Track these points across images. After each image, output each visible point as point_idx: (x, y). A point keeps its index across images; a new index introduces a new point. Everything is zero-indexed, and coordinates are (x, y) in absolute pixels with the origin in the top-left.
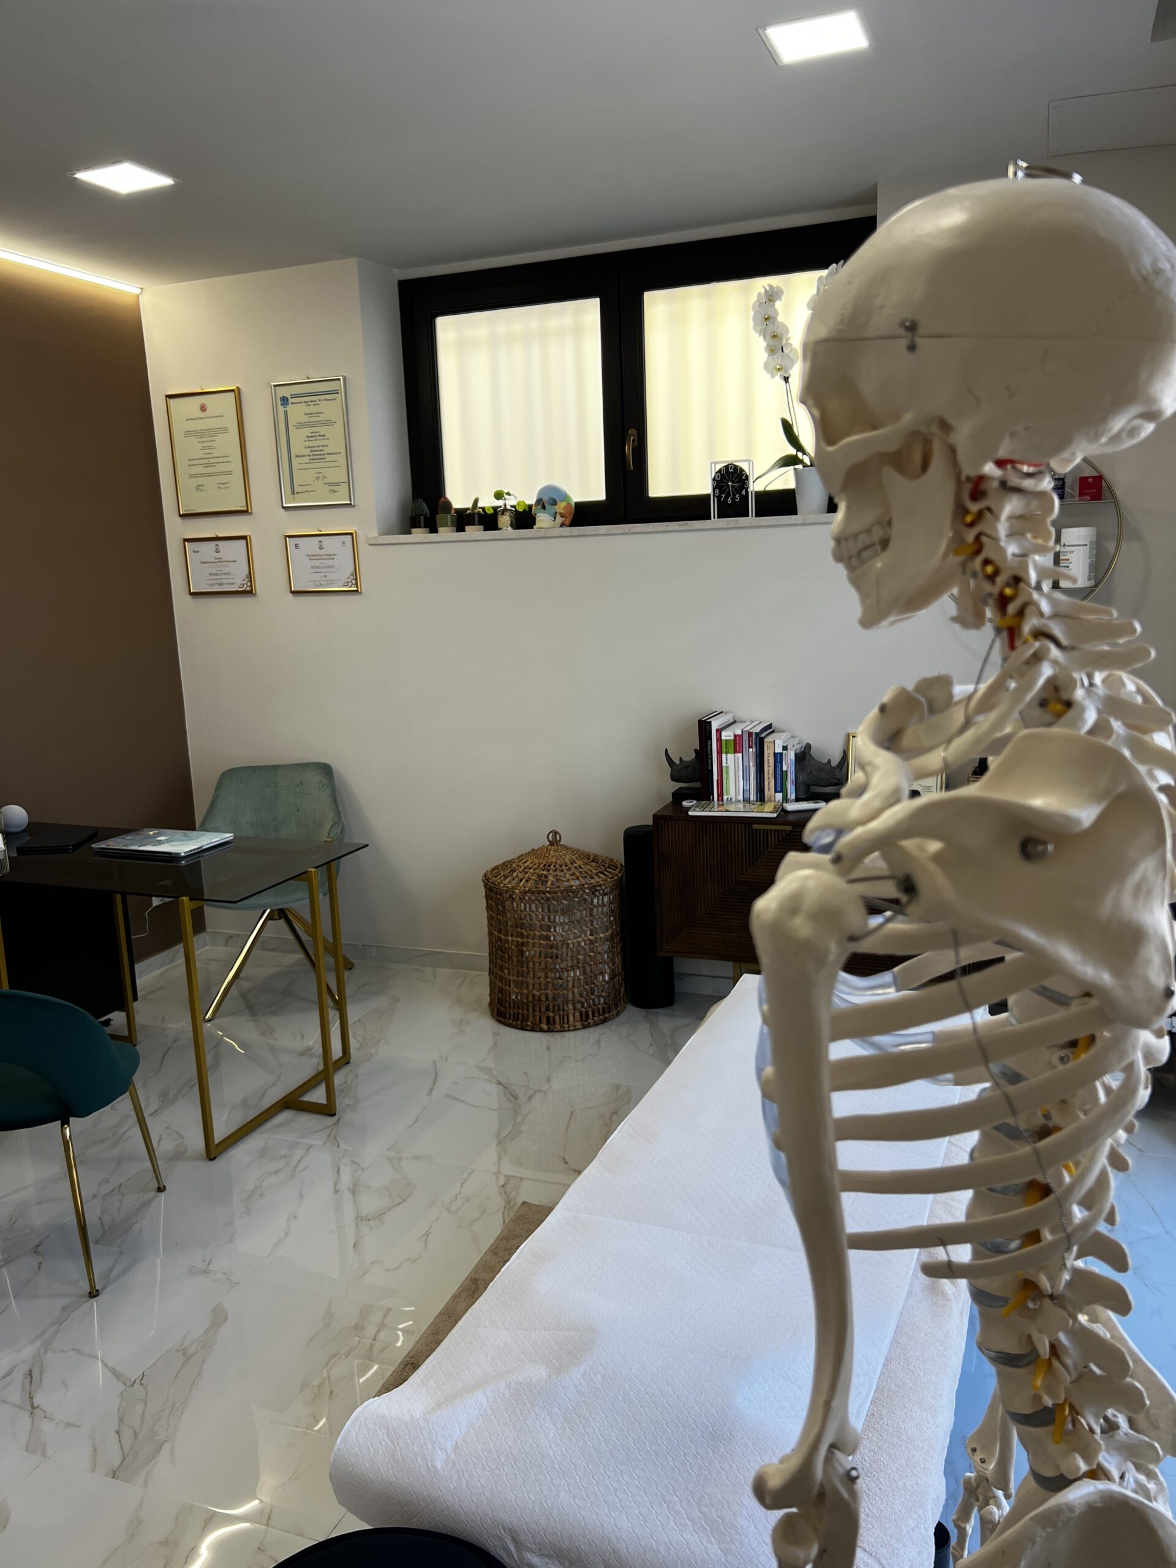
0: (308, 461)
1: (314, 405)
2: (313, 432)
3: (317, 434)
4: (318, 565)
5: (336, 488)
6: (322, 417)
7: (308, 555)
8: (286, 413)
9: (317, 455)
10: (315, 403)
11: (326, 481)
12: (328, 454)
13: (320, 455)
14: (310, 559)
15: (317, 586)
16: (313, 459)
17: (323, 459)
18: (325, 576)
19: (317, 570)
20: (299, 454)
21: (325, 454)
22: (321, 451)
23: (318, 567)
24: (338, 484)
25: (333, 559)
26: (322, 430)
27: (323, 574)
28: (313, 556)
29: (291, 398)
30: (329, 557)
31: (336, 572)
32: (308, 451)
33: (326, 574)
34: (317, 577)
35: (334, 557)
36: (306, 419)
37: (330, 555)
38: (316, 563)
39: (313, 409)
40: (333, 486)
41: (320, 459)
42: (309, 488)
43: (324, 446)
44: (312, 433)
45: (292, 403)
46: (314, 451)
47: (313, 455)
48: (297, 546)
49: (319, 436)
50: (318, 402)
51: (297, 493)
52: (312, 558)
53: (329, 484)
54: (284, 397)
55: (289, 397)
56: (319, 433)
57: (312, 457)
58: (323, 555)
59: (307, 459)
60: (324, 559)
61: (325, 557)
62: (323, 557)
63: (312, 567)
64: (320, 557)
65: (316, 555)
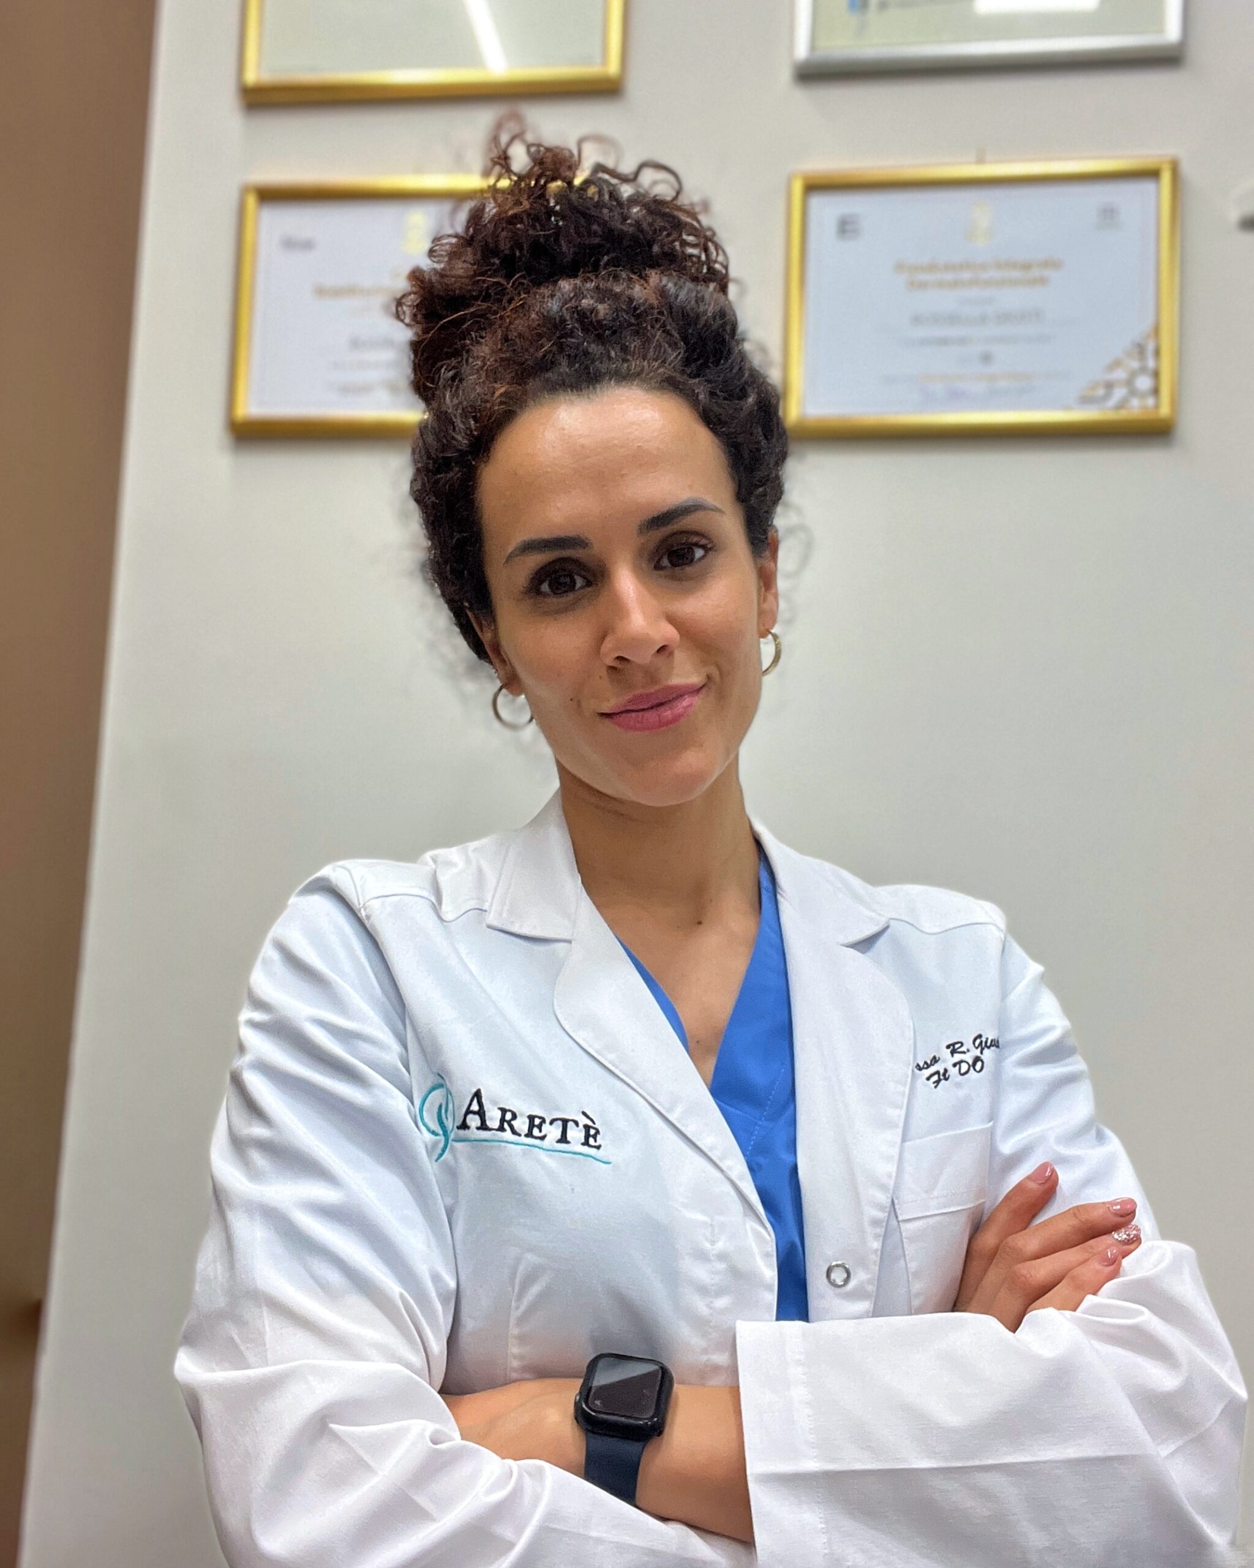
7: (900, 267)
14: (912, 284)
18: (987, 358)
19: (954, 332)
23: (953, 320)
25: (1042, 281)
27: (973, 350)
30: (1016, 274)
31: (1050, 338)
33: (990, 347)
35: (1048, 273)
37: (1026, 267)
38: (945, 301)
48: (846, 227)
52: (923, 277)
58: (983, 267)
60: (988, 283)
61: (993, 274)
62: (985, 276)
63: (917, 320)
64: (966, 275)
65: (949, 267)
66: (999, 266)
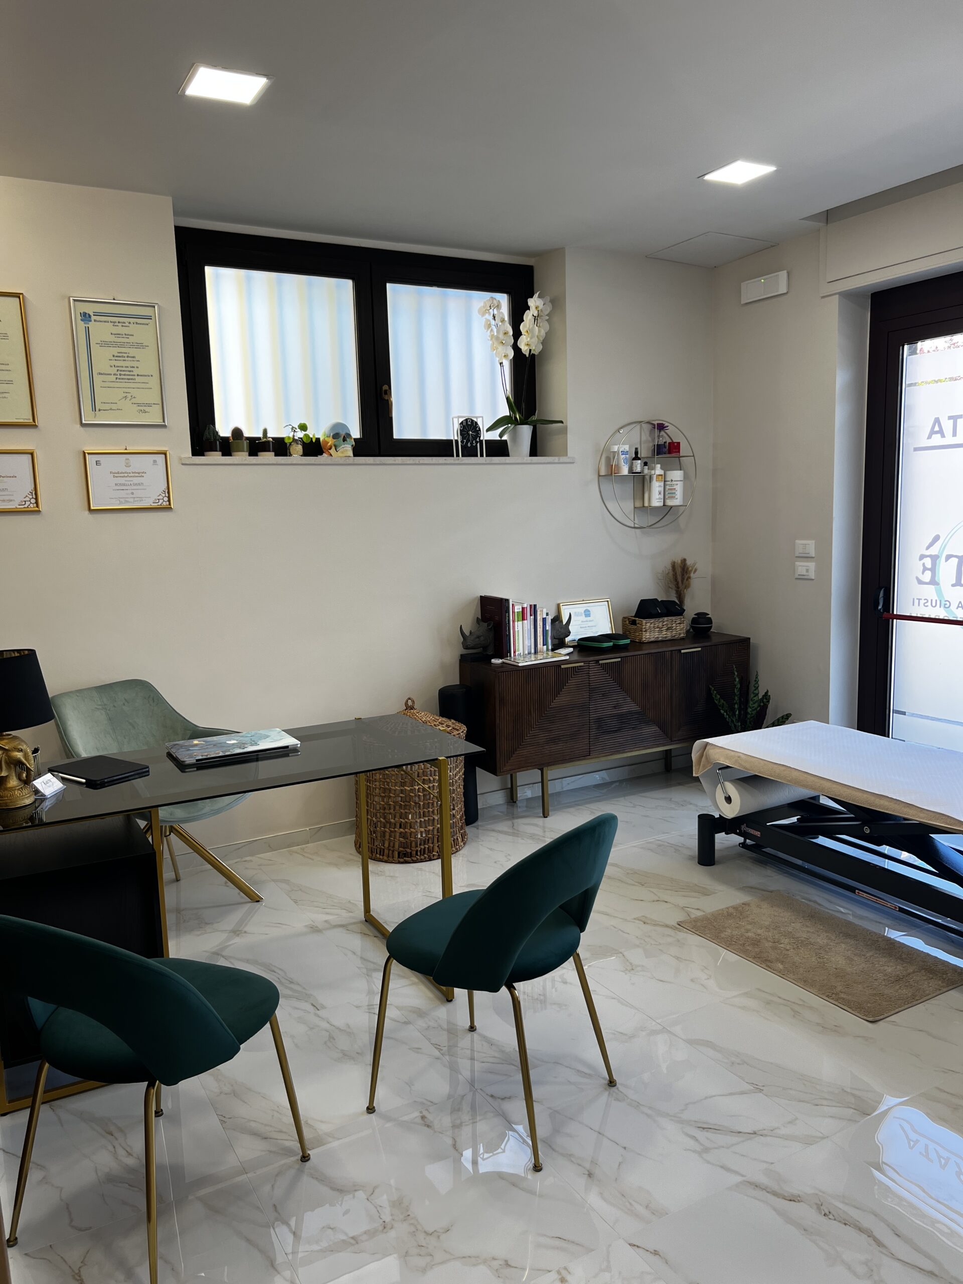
0: (114, 380)
1: (122, 326)
2: (121, 353)
3: (126, 355)
4: (124, 482)
5: (147, 409)
6: (131, 339)
7: (112, 472)
8: (87, 330)
9: (124, 375)
10: (124, 325)
11: (134, 401)
12: (138, 375)
13: (129, 375)
14: (114, 477)
15: (121, 503)
16: (120, 379)
17: (132, 379)
18: (132, 493)
19: (125, 487)
20: (101, 372)
21: (135, 375)
22: (130, 371)
23: (124, 485)
24: (149, 405)
26: (132, 352)
27: (130, 492)
28: (118, 473)
29: (94, 315)
30: (137, 475)
31: (145, 489)
32: (114, 370)
33: (133, 491)
34: (122, 494)
35: (143, 475)
36: (112, 338)
37: (139, 473)
38: (122, 481)
39: (120, 330)
40: (143, 407)
41: (129, 379)
42: (114, 407)
43: (133, 367)
44: (118, 353)
45: (95, 321)
46: (121, 371)
47: (120, 375)
48: (97, 463)
49: (128, 357)
50: (127, 324)
51: (99, 410)
52: (116, 475)
53: (139, 405)
54: (85, 314)
55: (92, 314)
56: (128, 355)
57: (119, 377)
58: (130, 473)
59: (113, 378)
60: (130, 477)
61: (131, 475)
62: (129, 475)
63: (116, 485)
64: (126, 475)
65: (122, 473)
66: (133, 473)
